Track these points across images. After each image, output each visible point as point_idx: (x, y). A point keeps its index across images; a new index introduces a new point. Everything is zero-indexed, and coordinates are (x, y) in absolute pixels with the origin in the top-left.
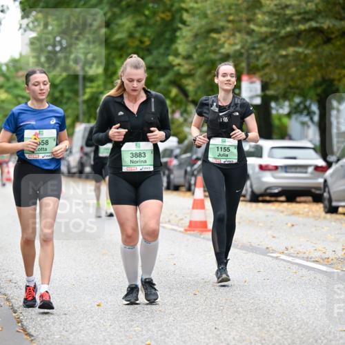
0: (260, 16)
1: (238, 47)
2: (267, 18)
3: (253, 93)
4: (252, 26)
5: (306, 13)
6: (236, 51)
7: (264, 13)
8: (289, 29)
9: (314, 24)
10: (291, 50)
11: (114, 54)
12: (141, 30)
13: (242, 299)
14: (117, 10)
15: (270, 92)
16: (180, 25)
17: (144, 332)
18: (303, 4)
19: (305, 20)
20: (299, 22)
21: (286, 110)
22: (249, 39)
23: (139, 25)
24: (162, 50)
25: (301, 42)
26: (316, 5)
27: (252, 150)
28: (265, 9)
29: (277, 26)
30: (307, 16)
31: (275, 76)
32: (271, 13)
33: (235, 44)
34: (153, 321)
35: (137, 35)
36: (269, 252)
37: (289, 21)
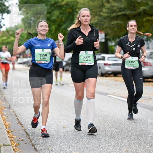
0: (104, 10)
1: (96, 21)
2: (107, 11)
3: (102, 38)
4: (101, 14)
5: (121, 8)
6: (96, 23)
7: (106, 9)
8: (114, 14)
9: (123, 13)
10: (115, 22)
11: (52, 24)
12: (61, 15)
13: (98, 111)
14: (53, 8)
15: (108, 37)
16: (75, 13)
17: (63, 123)
18: (120, 5)
19: (120, 11)
20: (118, 12)
21: (113, 44)
22: (100, 18)
23: (61, 13)
24: (69, 22)
25: (119, 19)
26: (125, 6)
27: (101, 58)
28: (106, 7)
29: (110, 13)
30: (121, 10)
31: (109, 32)
32: (108, 9)
33: (95, 20)
34: (66, 119)
35: (60, 17)
36: (107, 94)
37: (114, 11)
